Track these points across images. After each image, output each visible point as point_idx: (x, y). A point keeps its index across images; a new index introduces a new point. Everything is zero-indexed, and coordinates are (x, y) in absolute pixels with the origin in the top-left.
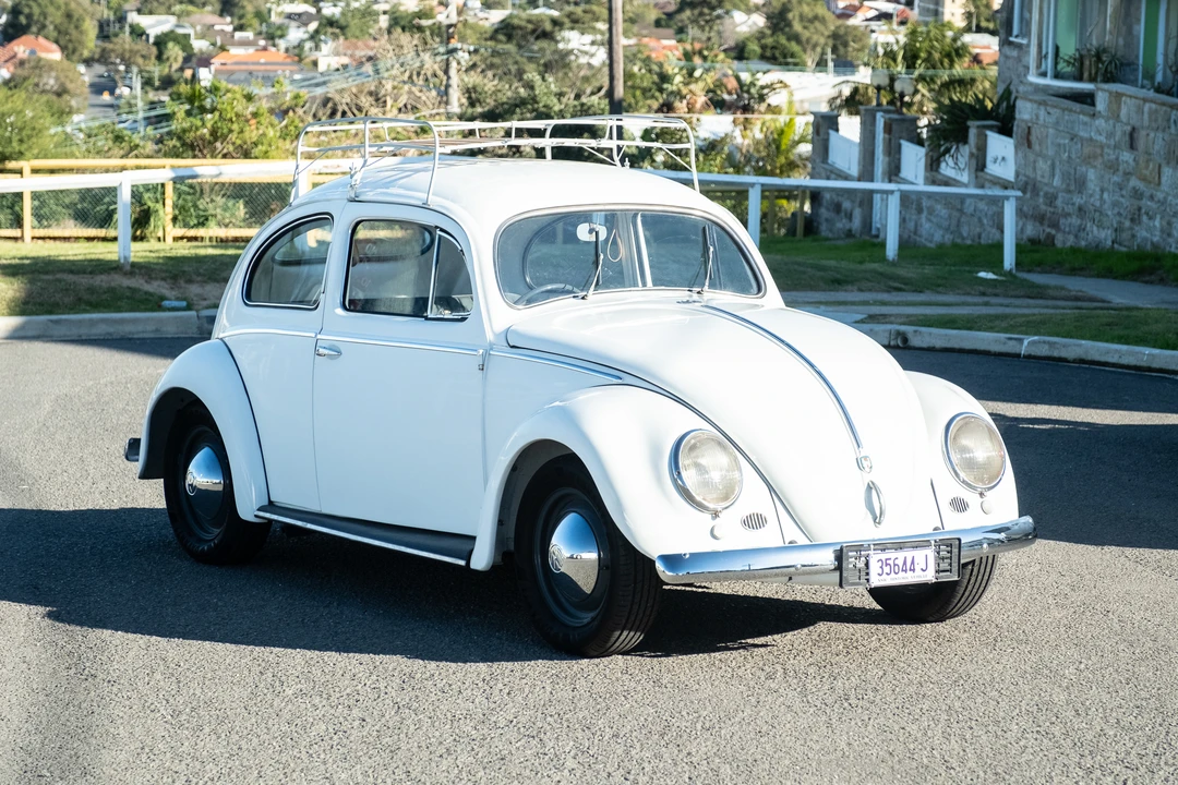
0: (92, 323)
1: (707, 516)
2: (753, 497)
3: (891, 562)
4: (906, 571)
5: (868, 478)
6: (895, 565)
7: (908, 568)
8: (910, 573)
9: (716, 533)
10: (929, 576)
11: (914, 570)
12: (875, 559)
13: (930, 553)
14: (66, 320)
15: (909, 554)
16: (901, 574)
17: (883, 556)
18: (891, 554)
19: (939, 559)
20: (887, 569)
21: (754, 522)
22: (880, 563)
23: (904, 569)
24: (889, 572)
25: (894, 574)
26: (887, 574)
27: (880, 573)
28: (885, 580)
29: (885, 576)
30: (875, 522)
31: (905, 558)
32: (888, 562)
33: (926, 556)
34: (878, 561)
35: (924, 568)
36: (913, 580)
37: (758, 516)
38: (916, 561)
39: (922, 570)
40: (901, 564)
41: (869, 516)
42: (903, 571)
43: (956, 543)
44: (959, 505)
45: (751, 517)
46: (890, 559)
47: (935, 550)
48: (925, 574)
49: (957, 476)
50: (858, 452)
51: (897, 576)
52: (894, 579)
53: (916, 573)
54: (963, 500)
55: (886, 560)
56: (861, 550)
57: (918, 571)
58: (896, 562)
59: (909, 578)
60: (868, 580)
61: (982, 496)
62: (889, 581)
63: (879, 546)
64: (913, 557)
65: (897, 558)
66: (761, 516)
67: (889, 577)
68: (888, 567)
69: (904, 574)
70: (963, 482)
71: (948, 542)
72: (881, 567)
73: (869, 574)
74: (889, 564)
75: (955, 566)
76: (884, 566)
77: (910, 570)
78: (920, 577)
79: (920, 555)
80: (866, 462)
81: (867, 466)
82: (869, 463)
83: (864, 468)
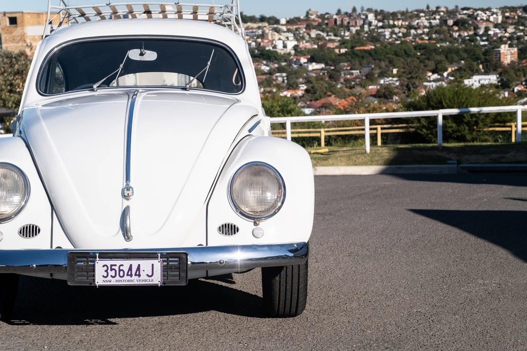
3: (117, 268)
4: (131, 275)
6: (120, 270)
7: (133, 273)
8: (135, 278)
10: (157, 280)
11: (139, 275)
12: (100, 266)
13: (157, 264)
15: (135, 263)
16: (126, 278)
17: (109, 263)
18: (118, 262)
19: (166, 269)
20: (112, 273)
21: (30, 231)
22: (105, 268)
23: (129, 273)
24: (114, 275)
25: (118, 278)
26: (112, 276)
27: (105, 275)
28: (110, 281)
29: (109, 278)
30: (124, 237)
31: (131, 265)
32: (113, 267)
33: (153, 265)
34: (104, 266)
35: (150, 274)
36: (139, 283)
37: (33, 227)
38: (141, 269)
39: (148, 275)
40: (126, 270)
41: (121, 232)
42: (128, 275)
43: (184, 256)
44: (229, 229)
45: (27, 227)
46: (116, 265)
47: (164, 261)
48: (151, 278)
49: (236, 209)
50: (125, 184)
51: (122, 279)
52: (118, 281)
53: (141, 278)
54: (235, 226)
55: (112, 266)
56: (89, 256)
57: (143, 276)
58: (121, 268)
59: (135, 281)
60: (94, 280)
61: (255, 224)
62: (114, 282)
63: (105, 255)
64: (139, 265)
65: (123, 265)
66: (36, 227)
67: (114, 279)
68: (114, 271)
69: (129, 278)
70: (241, 213)
71: (176, 255)
72: (106, 271)
73: (94, 276)
74: (114, 269)
75: (183, 275)
76: (109, 271)
77: (136, 275)
78: (146, 281)
79: (146, 264)
80: (128, 192)
81: (128, 194)
82: (130, 192)
83: (125, 196)
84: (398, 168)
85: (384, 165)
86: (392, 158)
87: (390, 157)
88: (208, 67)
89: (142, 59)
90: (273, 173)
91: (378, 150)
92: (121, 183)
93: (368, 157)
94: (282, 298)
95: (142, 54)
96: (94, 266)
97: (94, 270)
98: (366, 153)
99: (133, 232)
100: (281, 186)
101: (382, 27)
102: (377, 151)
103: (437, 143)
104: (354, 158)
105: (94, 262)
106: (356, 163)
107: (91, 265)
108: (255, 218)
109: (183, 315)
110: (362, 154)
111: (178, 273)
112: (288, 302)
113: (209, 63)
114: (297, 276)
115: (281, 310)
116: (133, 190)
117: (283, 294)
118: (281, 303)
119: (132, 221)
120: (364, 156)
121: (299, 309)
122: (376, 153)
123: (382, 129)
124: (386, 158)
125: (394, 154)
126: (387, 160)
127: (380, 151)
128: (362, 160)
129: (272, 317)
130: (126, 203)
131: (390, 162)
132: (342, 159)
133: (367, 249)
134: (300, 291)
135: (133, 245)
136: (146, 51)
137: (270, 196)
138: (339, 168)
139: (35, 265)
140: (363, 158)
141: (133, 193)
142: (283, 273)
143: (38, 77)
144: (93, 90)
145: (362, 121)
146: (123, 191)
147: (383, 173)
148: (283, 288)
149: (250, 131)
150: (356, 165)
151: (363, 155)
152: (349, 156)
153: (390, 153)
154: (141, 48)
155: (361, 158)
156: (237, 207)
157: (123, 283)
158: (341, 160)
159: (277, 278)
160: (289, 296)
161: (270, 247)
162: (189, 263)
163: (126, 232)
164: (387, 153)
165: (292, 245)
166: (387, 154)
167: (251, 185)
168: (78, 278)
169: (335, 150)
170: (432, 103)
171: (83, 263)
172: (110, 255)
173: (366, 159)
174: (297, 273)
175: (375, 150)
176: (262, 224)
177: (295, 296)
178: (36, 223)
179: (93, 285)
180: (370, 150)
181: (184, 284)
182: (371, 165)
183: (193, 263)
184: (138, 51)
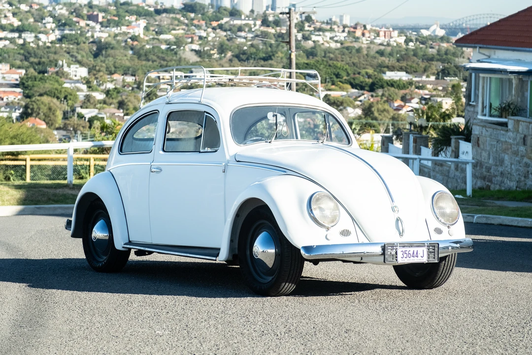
1: (324, 230)
2: (345, 222)
3: (407, 252)
5: (397, 215)
6: (409, 254)
7: (415, 255)
8: (416, 258)
9: (328, 237)
10: (425, 260)
11: (418, 257)
12: (400, 250)
13: (425, 249)
15: (415, 249)
16: (412, 258)
17: (404, 249)
18: (408, 249)
19: (429, 253)
20: (405, 255)
21: (346, 233)
23: (413, 256)
24: (406, 257)
25: (408, 258)
27: (402, 257)
28: (404, 260)
29: (404, 258)
33: (423, 250)
34: (402, 252)
36: (417, 261)
38: (418, 253)
39: (421, 257)
40: (412, 253)
43: (437, 245)
44: (439, 231)
45: (343, 231)
47: (427, 248)
49: (438, 219)
50: (392, 204)
54: (440, 229)
55: (405, 251)
56: (394, 246)
60: (397, 260)
62: (407, 261)
63: (401, 245)
64: (417, 251)
65: (410, 251)
67: (406, 259)
70: (440, 221)
71: (432, 245)
72: (403, 254)
73: (397, 257)
78: (420, 260)
79: (420, 250)
81: (397, 210)
83: (395, 211)
96: (397, 251)
97: (397, 254)
105: (396, 249)
116: (398, 208)
139: (366, 252)
146: (392, 208)
157: (410, 261)
168: (389, 259)
171: (391, 250)
172: (404, 245)
176: (452, 228)
178: (347, 229)
181: (436, 261)
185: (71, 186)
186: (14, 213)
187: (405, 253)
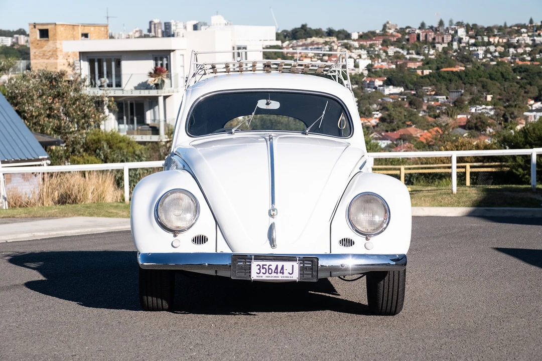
0: (504, 211)
1: (171, 235)
2: (204, 225)
3: (267, 267)
4: (277, 273)
6: (269, 269)
7: (279, 271)
8: (280, 275)
10: (295, 277)
11: (283, 273)
12: (255, 265)
13: (296, 265)
14: (492, 210)
15: (280, 264)
16: (274, 274)
17: (261, 263)
18: (268, 263)
19: (302, 269)
20: (264, 271)
21: (200, 240)
22: (259, 267)
23: (276, 271)
24: (264, 272)
25: (267, 274)
26: (263, 273)
27: (259, 272)
28: (262, 277)
29: (261, 274)
30: (271, 245)
31: (277, 265)
32: (264, 267)
33: (293, 266)
34: (257, 266)
35: (291, 272)
36: (283, 279)
37: (203, 236)
38: (285, 268)
39: (289, 273)
40: (273, 268)
41: (268, 242)
42: (275, 272)
43: (316, 260)
44: (347, 242)
45: (198, 237)
46: (266, 265)
47: (301, 263)
48: (291, 276)
49: (353, 227)
50: (271, 206)
51: (271, 275)
52: (268, 277)
53: (284, 275)
54: (351, 240)
55: (263, 265)
56: (247, 258)
57: (286, 274)
58: (270, 267)
59: (280, 277)
60: (250, 276)
61: (367, 239)
62: (265, 277)
63: (258, 257)
64: (283, 266)
65: (271, 265)
66: (205, 237)
67: (265, 275)
68: (264, 269)
69: (275, 275)
70: (356, 230)
71: (309, 259)
72: (259, 269)
73: (250, 272)
74: (265, 268)
75: (315, 274)
76: (261, 269)
77: (280, 273)
78: (288, 277)
79: (288, 265)
80: (273, 212)
81: (274, 214)
82: (275, 213)
83: (271, 215)
84: (487, 210)
85: (471, 206)
86: (481, 199)
87: (479, 199)
88: (323, 115)
89: (268, 108)
90: (380, 201)
91: (466, 190)
92: (268, 206)
93: (454, 198)
94: (385, 299)
95: (268, 104)
96: (250, 265)
97: (250, 268)
98: (452, 193)
99: (277, 242)
100: (387, 210)
101: (474, 45)
102: (465, 192)
103: (530, 184)
104: (439, 198)
105: (250, 262)
106: (442, 204)
107: (248, 265)
108: (367, 235)
109: (306, 312)
110: (449, 194)
111: (311, 272)
112: (390, 302)
113: (324, 113)
114: (397, 281)
115: (383, 308)
116: (277, 211)
117: (386, 295)
118: (384, 302)
119: (277, 234)
120: (451, 196)
121: (398, 308)
122: (463, 193)
123: (471, 167)
124: (475, 199)
125: (483, 195)
126: (475, 201)
127: (468, 192)
128: (448, 200)
129: (376, 315)
130: (272, 220)
131: (478, 204)
132: (427, 199)
133: (452, 277)
134: (399, 293)
135: (277, 251)
136: (271, 101)
137: (378, 219)
138: (423, 209)
139: (207, 264)
140: (450, 198)
141: (277, 213)
142: (387, 278)
143: (186, 121)
144: (231, 133)
145: (449, 159)
146: (270, 211)
147: (470, 215)
148: (386, 291)
149: (361, 168)
150: (441, 206)
151: (449, 196)
152: (434, 196)
153: (479, 194)
154: (267, 99)
155: (447, 199)
156: (353, 226)
157: (271, 278)
158: (425, 200)
159: (382, 283)
160: (390, 297)
161: (379, 256)
162: (319, 265)
163: (272, 242)
164: (475, 193)
165: (395, 255)
166: (475, 195)
167: (364, 210)
168: (238, 274)
169: (418, 189)
170: (530, 139)
171: (242, 263)
172: (262, 257)
173: (452, 200)
174: (397, 279)
175: (462, 190)
176: (373, 239)
177: (395, 297)
178: (204, 234)
179: (249, 279)
180: (457, 190)
181: (315, 281)
182: (458, 206)
183: (322, 266)
184: (265, 101)
185: (535, 190)
186: (464, 214)
187: (263, 268)
